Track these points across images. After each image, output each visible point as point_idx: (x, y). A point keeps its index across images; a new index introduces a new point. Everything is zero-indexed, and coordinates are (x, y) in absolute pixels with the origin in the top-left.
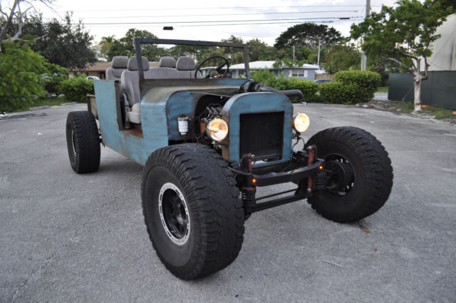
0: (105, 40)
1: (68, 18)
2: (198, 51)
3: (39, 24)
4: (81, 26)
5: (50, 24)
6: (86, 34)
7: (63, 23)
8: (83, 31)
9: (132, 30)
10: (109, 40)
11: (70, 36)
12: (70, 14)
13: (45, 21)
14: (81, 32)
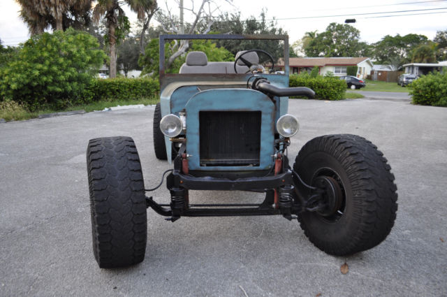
0: (308, 35)
1: (263, 15)
2: (408, 46)
3: (238, 21)
4: (275, 21)
5: (247, 21)
6: (280, 30)
7: (259, 20)
8: (277, 27)
9: (333, 24)
10: (311, 35)
11: (264, 32)
12: (265, 10)
13: (243, 19)
14: (275, 27)
